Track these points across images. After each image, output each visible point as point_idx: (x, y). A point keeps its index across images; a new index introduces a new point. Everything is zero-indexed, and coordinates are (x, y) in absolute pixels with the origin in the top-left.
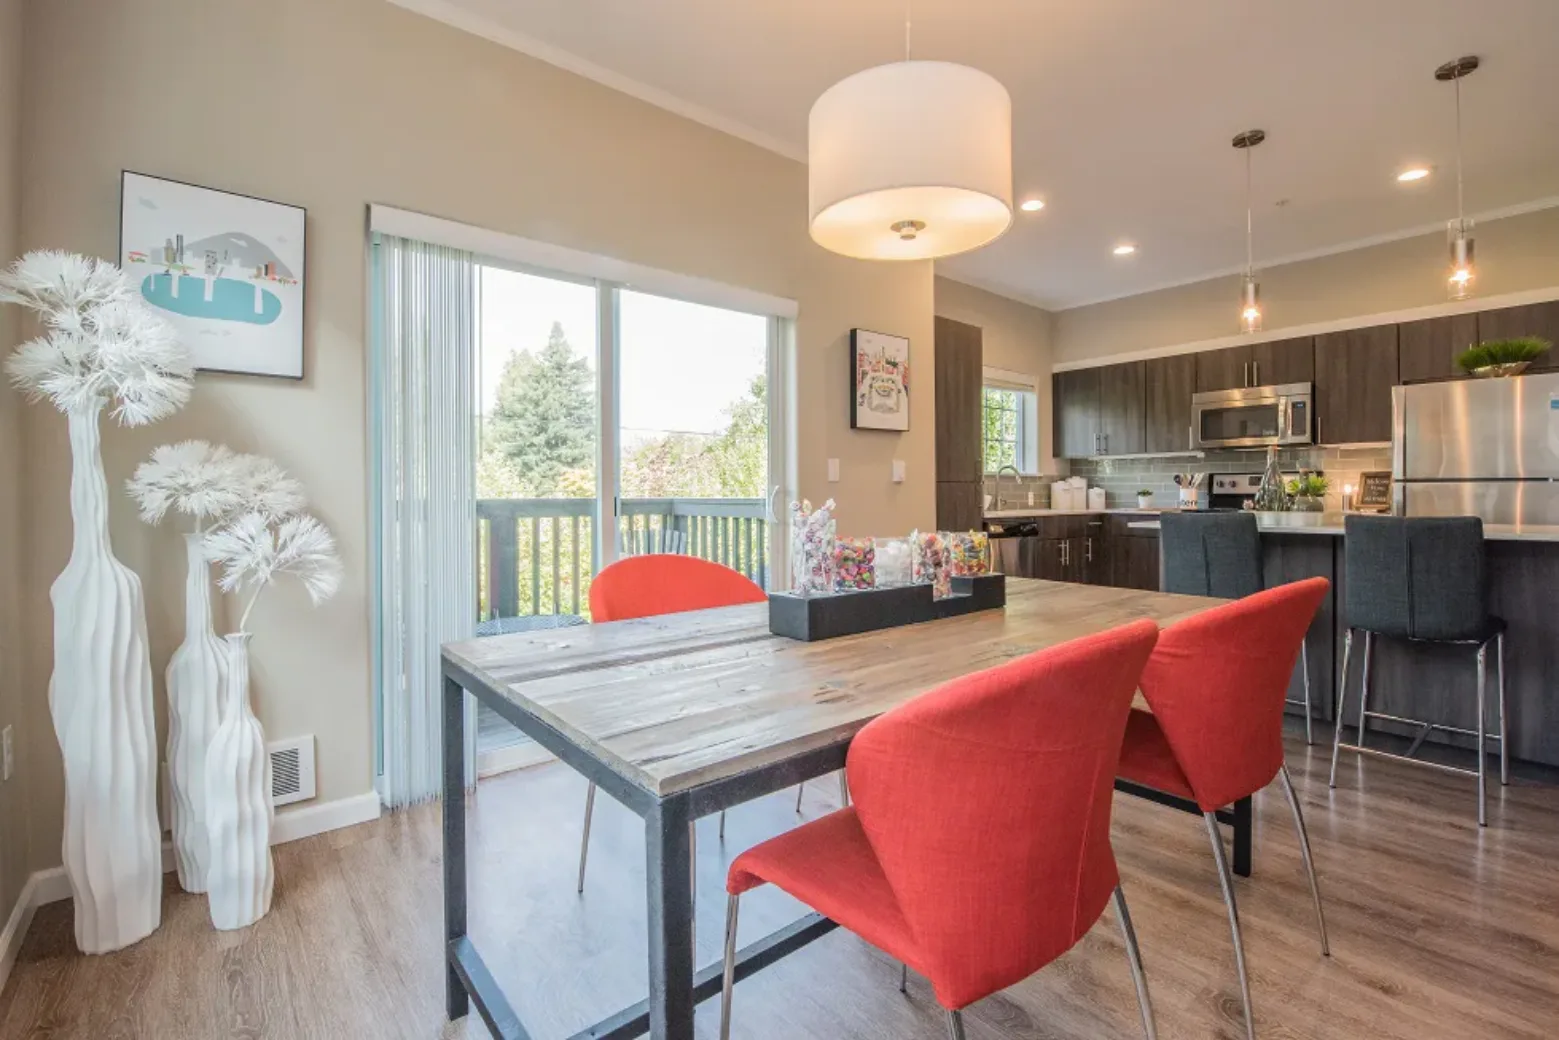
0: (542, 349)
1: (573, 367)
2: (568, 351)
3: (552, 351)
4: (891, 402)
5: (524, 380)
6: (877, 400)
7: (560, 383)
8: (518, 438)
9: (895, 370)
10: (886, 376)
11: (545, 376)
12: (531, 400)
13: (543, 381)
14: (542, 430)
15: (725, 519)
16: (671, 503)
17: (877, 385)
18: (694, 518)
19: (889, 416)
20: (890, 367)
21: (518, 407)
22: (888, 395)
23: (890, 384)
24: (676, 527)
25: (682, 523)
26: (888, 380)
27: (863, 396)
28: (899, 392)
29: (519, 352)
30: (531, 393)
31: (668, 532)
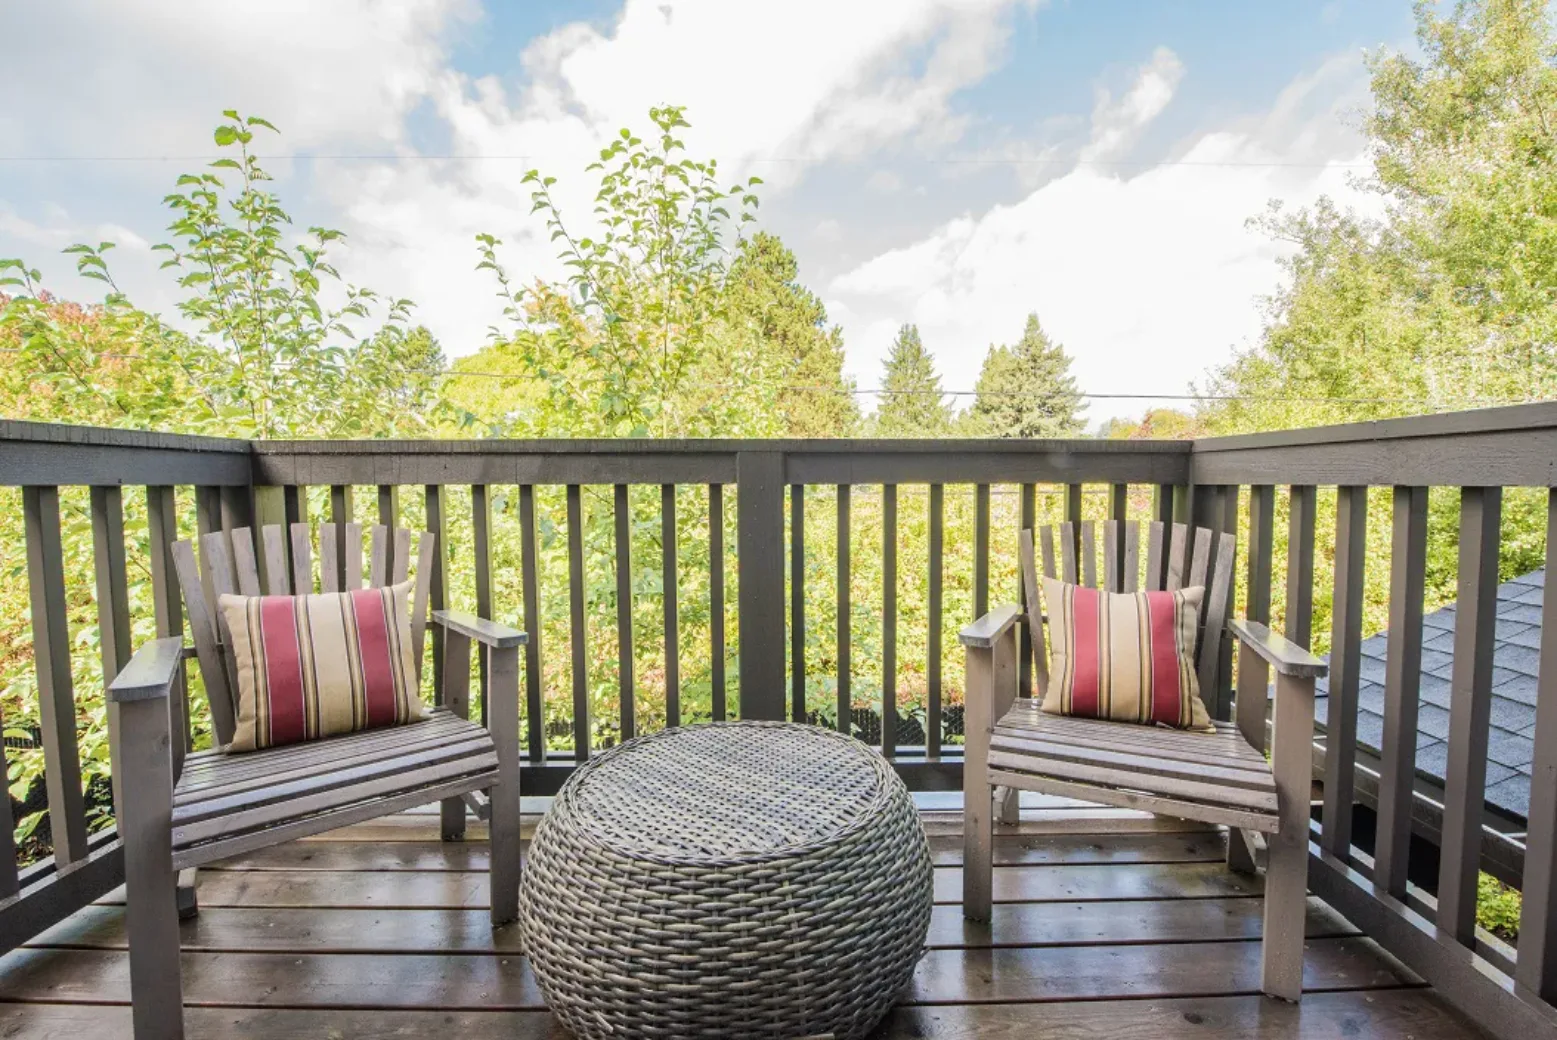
0: (1017, 343)
1: (1049, 358)
2: (1044, 342)
3: (1027, 345)
5: (1002, 374)
7: (1035, 375)
8: (995, 430)
11: (1020, 370)
12: (1006, 394)
13: (1018, 374)
14: (1017, 420)
15: (1303, 494)
16: (1184, 453)
18: (1263, 493)
21: (995, 401)
24: (1199, 518)
25: (1219, 506)
29: (997, 348)
30: (1008, 387)
31: (1179, 531)
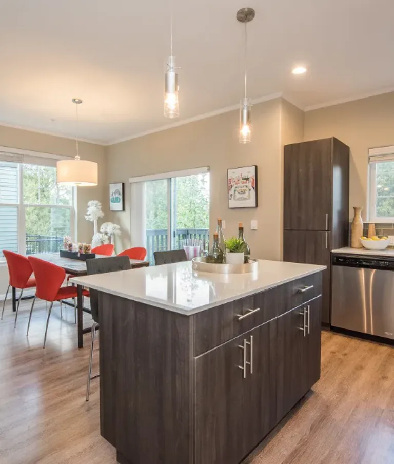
4: (245, 196)
6: (238, 196)
9: (248, 181)
10: (242, 185)
17: (237, 190)
19: (244, 201)
20: (245, 181)
22: (244, 193)
23: (245, 188)
26: (243, 187)
27: (231, 195)
28: (250, 190)
